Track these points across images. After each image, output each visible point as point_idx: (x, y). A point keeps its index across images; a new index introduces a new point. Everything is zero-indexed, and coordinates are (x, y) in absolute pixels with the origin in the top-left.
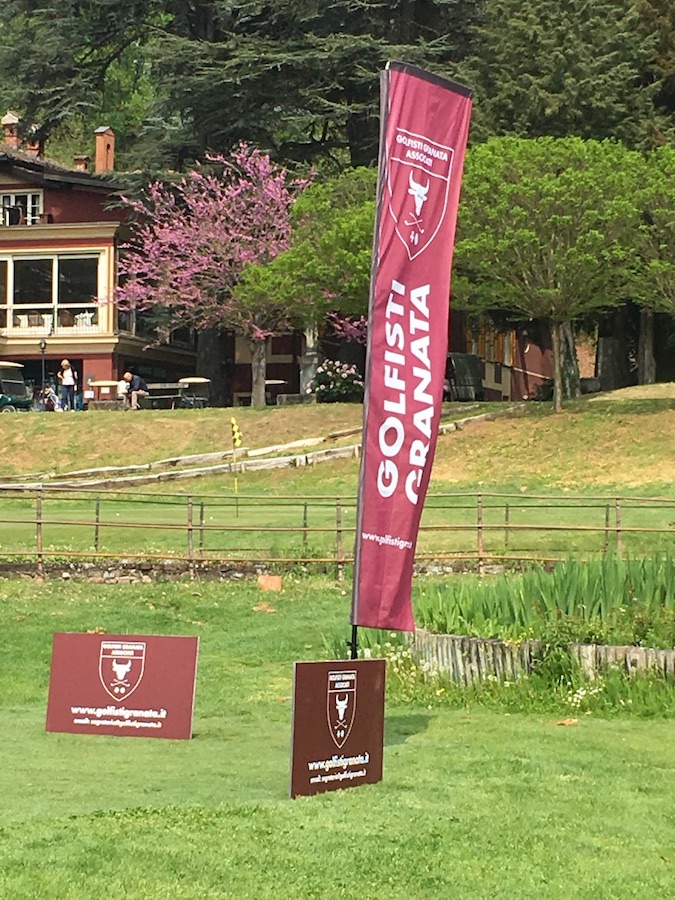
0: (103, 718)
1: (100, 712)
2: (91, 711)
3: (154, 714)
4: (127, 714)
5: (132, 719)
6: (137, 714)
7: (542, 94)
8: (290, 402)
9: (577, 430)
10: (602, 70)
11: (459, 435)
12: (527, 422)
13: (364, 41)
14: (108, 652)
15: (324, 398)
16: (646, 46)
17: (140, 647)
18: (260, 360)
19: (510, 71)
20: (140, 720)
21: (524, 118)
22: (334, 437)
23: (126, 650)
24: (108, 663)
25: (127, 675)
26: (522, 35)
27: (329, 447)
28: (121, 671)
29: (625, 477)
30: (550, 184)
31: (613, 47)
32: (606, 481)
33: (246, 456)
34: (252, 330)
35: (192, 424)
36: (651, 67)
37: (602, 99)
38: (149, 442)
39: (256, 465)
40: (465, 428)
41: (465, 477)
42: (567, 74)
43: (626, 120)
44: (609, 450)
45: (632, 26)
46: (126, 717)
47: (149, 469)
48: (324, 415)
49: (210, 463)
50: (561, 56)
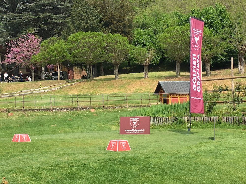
0: (132, 131)
1: (131, 130)
2: (129, 130)
3: (142, 130)
4: (137, 130)
5: (138, 131)
6: (138, 130)
7: (84, 24)
8: (40, 80)
9: (96, 84)
10: (94, 20)
11: (75, 85)
12: (87, 83)
13: (49, 14)
14: (132, 120)
15: (46, 79)
16: (101, 16)
17: (138, 119)
18: (33, 73)
19: (77, 20)
20: (139, 131)
21: (81, 28)
22: (51, 86)
23: (136, 119)
24: (132, 122)
25: (136, 124)
26: (79, 13)
27: (51, 88)
28: (135, 123)
29: (108, 92)
30: (91, 40)
31: (96, 16)
32: (104, 93)
33: (35, 90)
34: (32, 67)
35: (23, 85)
36: (102, 19)
37: (95, 25)
38: (15, 88)
39: (38, 92)
40: (76, 84)
41: (78, 93)
42: (88, 20)
43: (99, 29)
44: (103, 87)
45: (99, 12)
46: (136, 131)
47: (16, 93)
48: (48, 82)
49: (28, 92)
50: (87, 17)
